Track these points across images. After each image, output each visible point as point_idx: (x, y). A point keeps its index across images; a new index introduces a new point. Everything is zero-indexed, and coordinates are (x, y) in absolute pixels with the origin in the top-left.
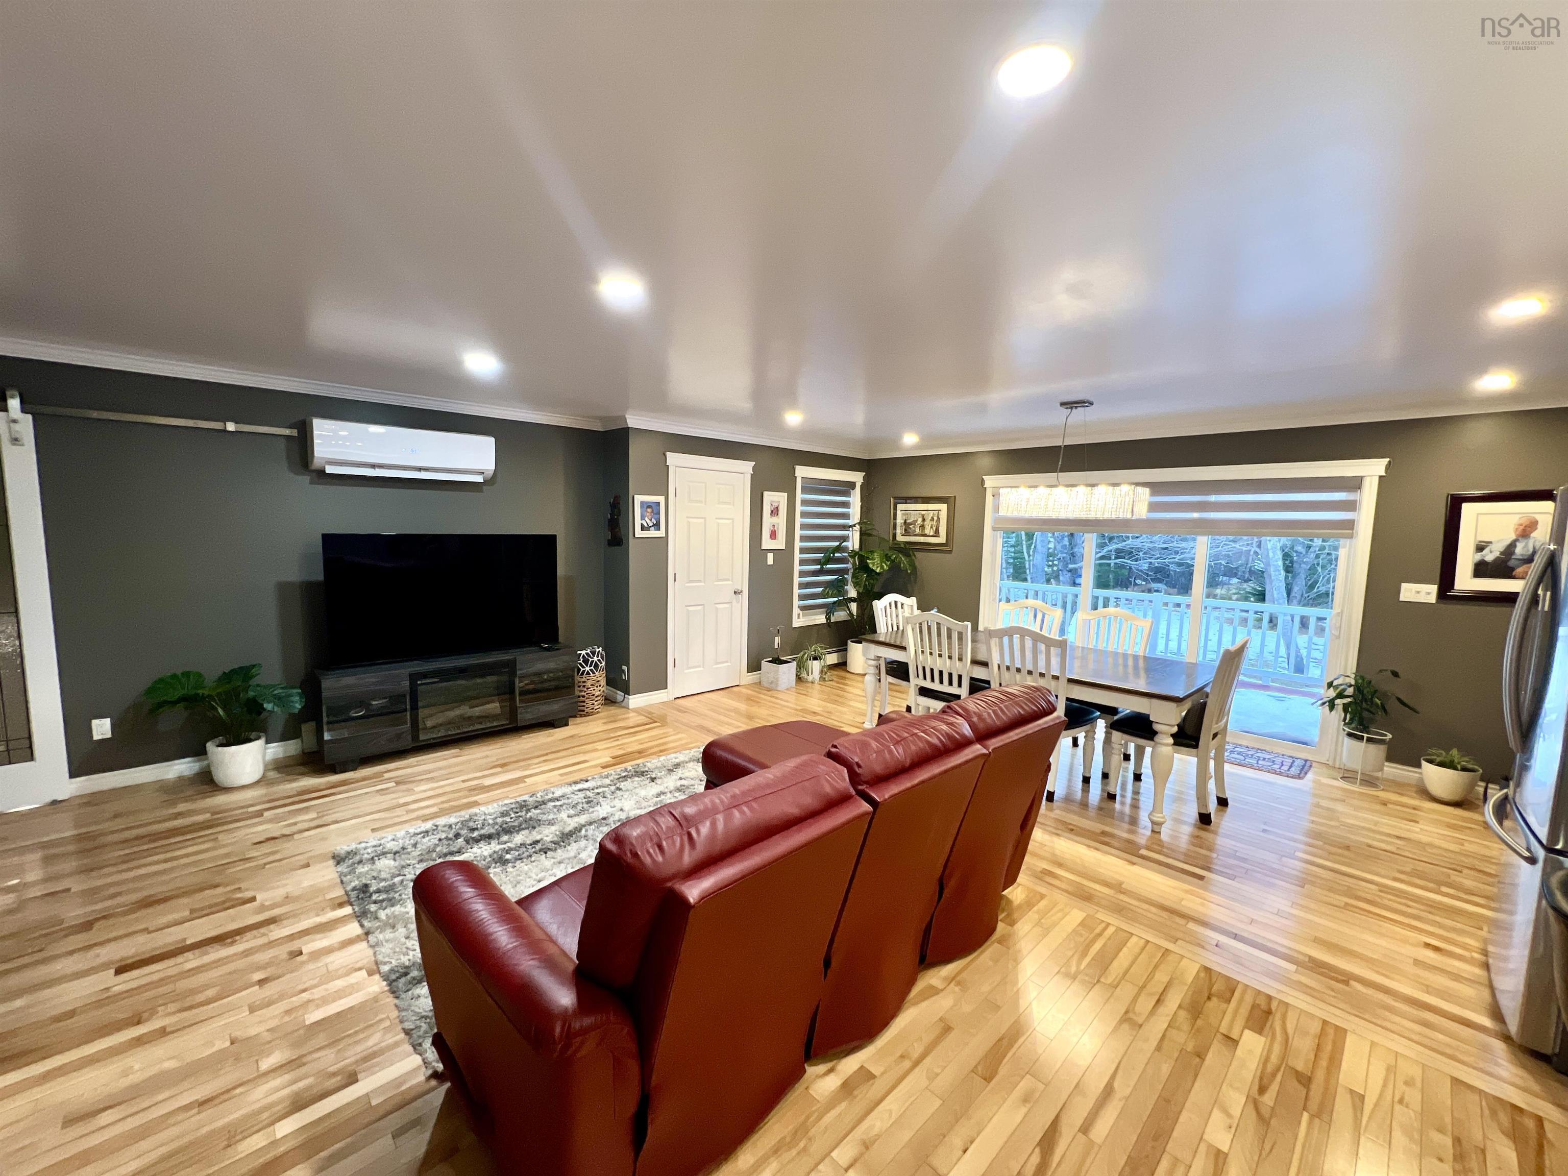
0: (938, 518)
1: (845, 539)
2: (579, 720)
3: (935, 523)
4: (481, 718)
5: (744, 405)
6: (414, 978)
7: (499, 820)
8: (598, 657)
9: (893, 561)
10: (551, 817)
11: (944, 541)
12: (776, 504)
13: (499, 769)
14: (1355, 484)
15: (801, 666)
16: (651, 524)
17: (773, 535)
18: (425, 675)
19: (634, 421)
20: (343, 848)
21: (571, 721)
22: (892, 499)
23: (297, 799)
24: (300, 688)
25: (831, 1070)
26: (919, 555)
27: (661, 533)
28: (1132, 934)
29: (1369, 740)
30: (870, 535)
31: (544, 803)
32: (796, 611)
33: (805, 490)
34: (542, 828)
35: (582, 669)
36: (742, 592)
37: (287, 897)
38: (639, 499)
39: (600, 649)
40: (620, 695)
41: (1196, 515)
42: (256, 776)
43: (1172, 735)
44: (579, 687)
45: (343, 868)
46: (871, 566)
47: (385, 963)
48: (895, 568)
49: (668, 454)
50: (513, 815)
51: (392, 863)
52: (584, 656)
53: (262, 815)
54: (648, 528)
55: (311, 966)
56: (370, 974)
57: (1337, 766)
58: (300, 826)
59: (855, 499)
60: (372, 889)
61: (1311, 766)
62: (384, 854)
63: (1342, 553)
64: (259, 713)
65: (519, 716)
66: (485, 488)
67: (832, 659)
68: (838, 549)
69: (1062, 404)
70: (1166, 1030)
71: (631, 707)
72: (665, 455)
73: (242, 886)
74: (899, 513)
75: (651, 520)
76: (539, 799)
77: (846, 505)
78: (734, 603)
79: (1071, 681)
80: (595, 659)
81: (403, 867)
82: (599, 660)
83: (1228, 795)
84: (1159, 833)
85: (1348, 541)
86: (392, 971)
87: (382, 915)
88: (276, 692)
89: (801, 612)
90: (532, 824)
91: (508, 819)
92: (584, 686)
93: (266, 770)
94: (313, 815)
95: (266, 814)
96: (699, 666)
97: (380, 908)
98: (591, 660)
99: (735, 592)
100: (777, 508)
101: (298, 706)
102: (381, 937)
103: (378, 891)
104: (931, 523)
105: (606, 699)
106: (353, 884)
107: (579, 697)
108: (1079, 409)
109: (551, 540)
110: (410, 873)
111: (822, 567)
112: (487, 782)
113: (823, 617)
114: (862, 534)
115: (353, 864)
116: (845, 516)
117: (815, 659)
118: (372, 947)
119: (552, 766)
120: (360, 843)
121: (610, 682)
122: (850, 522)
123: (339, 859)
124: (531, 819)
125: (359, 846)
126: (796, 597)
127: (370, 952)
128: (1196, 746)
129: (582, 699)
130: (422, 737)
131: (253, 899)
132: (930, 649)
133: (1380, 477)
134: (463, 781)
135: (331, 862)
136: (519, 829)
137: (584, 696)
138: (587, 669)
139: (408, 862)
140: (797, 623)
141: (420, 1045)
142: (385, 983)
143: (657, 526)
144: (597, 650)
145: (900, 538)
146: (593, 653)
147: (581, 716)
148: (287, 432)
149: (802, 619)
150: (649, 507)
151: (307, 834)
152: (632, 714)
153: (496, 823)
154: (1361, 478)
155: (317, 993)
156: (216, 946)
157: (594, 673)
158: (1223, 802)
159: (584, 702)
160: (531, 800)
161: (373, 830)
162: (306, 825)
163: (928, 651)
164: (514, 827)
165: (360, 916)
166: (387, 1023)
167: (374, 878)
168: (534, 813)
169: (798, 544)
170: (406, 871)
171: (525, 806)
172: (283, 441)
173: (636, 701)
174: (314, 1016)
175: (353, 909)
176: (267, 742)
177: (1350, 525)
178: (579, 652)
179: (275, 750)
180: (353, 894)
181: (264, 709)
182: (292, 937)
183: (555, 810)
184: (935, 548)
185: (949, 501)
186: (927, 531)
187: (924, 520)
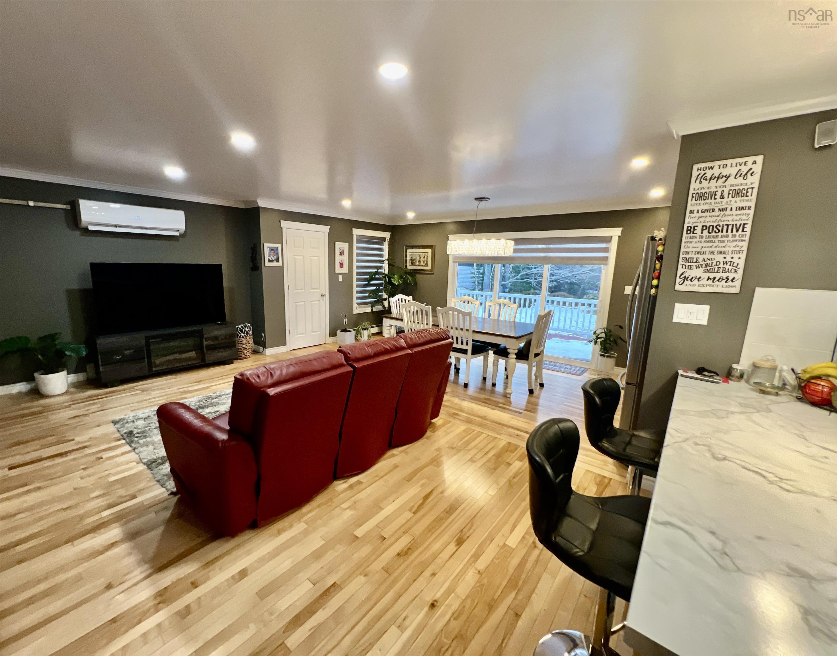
0: (427, 257)
1: (381, 268)
2: (239, 361)
3: (425, 259)
4: (186, 360)
5: (323, 196)
6: (159, 463)
7: (198, 404)
8: (248, 328)
9: (404, 279)
10: (224, 401)
11: (430, 269)
12: (342, 249)
13: (197, 383)
14: (608, 239)
15: (357, 333)
16: (274, 259)
17: (341, 265)
18: (154, 337)
19: (262, 203)
20: (117, 418)
21: (235, 362)
22: (405, 247)
23: (88, 399)
24: (84, 344)
25: (345, 482)
26: (417, 276)
27: (280, 264)
28: (483, 433)
29: (608, 357)
30: (393, 266)
31: (220, 396)
32: (355, 305)
33: (358, 241)
34: (219, 406)
35: (240, 335)
36: (325, 295)
37: (91, 438)
38: (266, 245)
39: (249, 325)
40: (261, 349)
41: (542, 255)
42: (64, 390)
43: (516, 354)
44: (239, 344)
45: (118, 426)
46: (393, 281)
47: (144, 459)
48: (405, 281)
49: (282, 221)
50: (204, 401)
51: (143, 422)
52: (240, 328)
53: (70, 407)
54: (272, 261)
55: (108, 462)
56: (138, 463)
57: (598, 370)
58: (92, 411)
59: (385, 247)
60: (134, 433)
61: (587, 371)
62: (139, 419)
63: (603, 272)
64: (63, 358)
65: (206, 358)
66: (181, 239)
67: (375, 330)
68: (377, 273)
69: (476, 199)
70: (485, 462)
71: (267, 354)
72: (280, 222)
73: (66, 435)
74: (408, 254)
75: (274, 257)
76: (218, 394)
77: (381, 250)
78: (321, 301)
79: (474, 332)
80: (246, 329)
81: (149, 423)
82: (248, 330)
83: (544, 382)
84: (510, 398)
85: (605, 267)
86: (149, 461)
87: (141, 442)
88: (71, 346)
89: (358, 306)
90: (214, 405)
91: (202, 403)
92: (241, 344)
93: (68, 387)
94: (99, 406)
95: (72, 406)
96: (303, 334)
97: (140, 439)
98: (244, 330)
99: (322, 295)
100: (343, 251)
101: (84, 353)
102: (142, 449)
103: (138, 433)
104: (424, 259)
105: (253, 351)
106: (125, 431)
107: (239, 349)
108: (483, 201)
109: (219, 266)
110: (153, 426)
111: (369, 283)
112: (190, 389)
113: (370, 308)
114: (389, 265)
115: (123, 424)
116: (381, 256)
117: (365, 329)
118: (137, 454)
119: (224, 382)
120: (126, 415)
121: (255, 343)
122: (383, 259)
123: (115, 422)
124: (214, 402)
125: (125, 417)
126: (355, 298)
127: (137, 456)
128: (527, 360)
129: (240, 350)
130: (154, 369)
131: (73, 440)
132: (414, 320)
133: (619, 236)
134: (178, 389)
135: (112, 424)
136: (207, 407)
137: (241, 349)
138: (242, 335)
139: (152, 421)
140: (356, 312)
141: (164, 484)
142: (145, 466)
143: (277, 261)
144: (247, 325)
145: (409, 267)
146: (245, 327)
147: (240, 359)
148: (64, 207)
149: (358, 309)
150: (272, 250)
151: (96, 413)
152: (268, 358)
153: (196, 405)
154: (611, 237)
155: (113, 471)
156: (59, 458)
157: (246, 337)
158: (542, 385)
159: (242, 352)
160: (214, 395)
161: (132, 411)
162: (94, 410)
163: (413, 321)
164: (205, 406)
165: (130, 444)
166: (148, 479)
167: (135, 428)
168: (215, 400)
169: (355, 271)
170: (151, 425)
171: (210, 397)
172: (62, 211)
173: (269, 351)
174: (112, 479)
175: (126, 441)
176: (68, 374)
177: (606, 259)
178: (237, 326)
179: (72, 378)
180: (125, 436)
181: (66, 355)
182: (96, 453)
183: (226, 399)
184: (425, 272)
185: (432, 248)
186: (422, 263)
187: (420, 257)
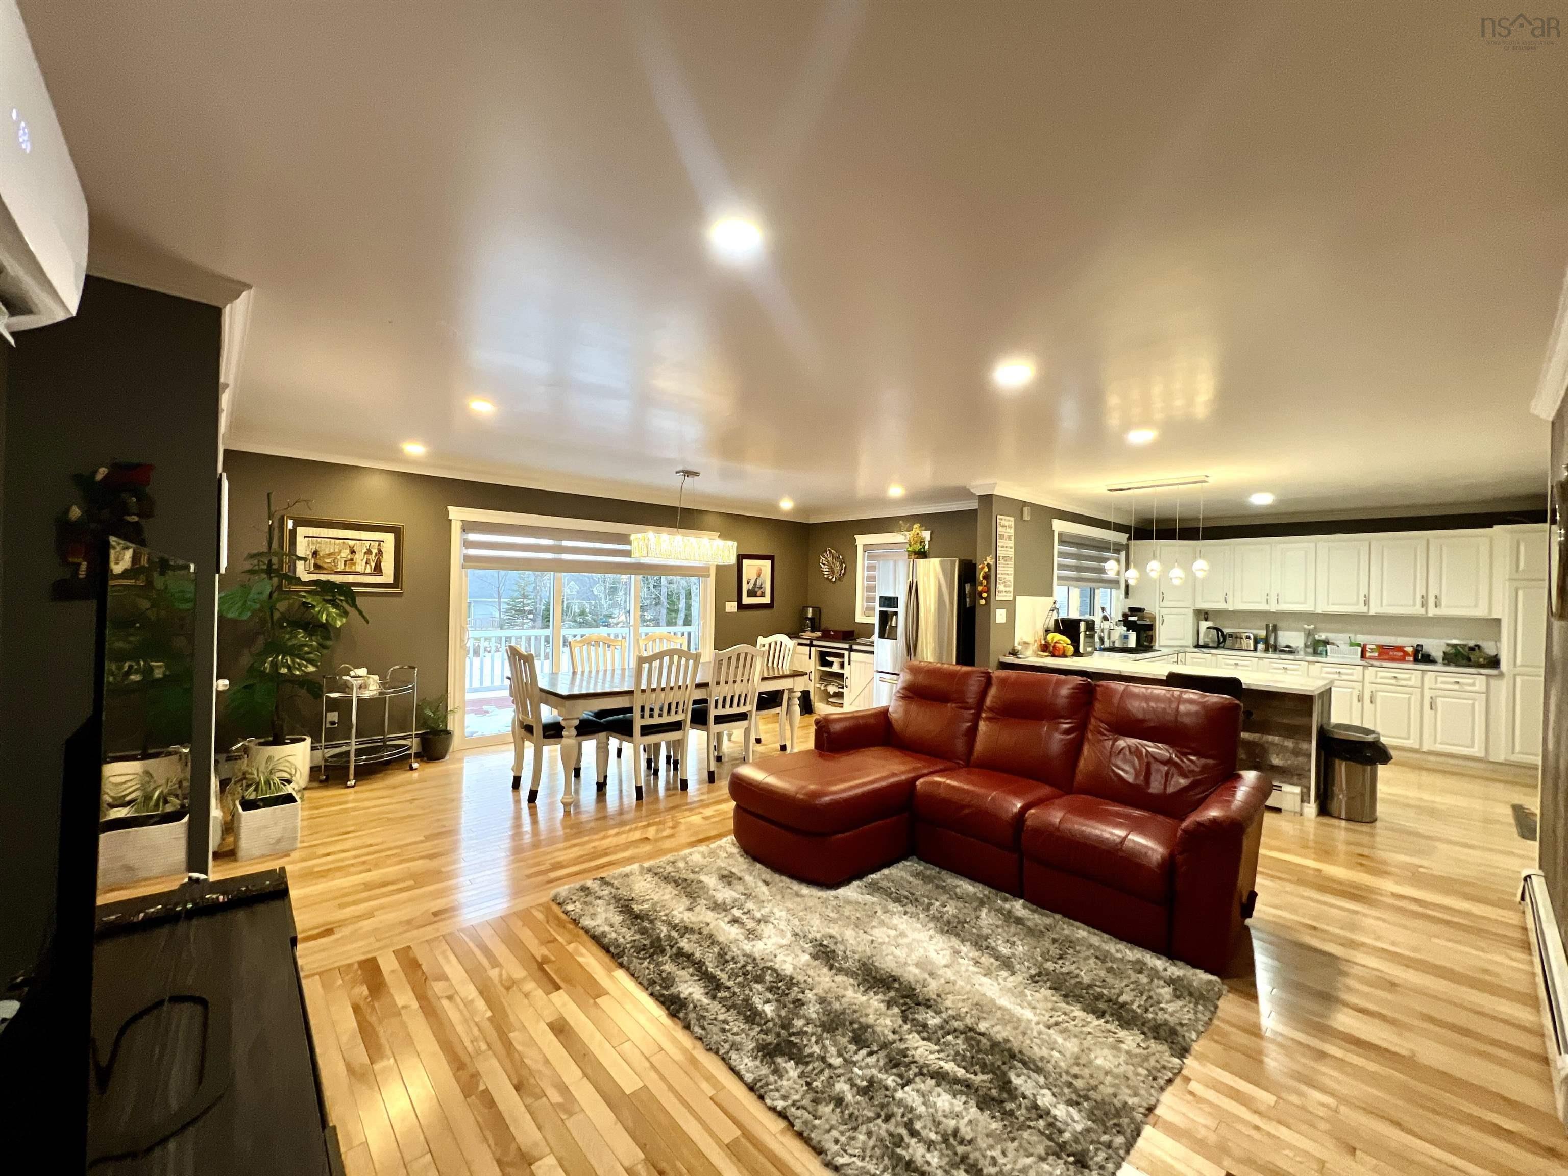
11: (394, 580)
74: (302, 540)
108: (690, 478)
184: (379, 592)
185: (397, 532)
186: (359, 568)
187: (353, 552)
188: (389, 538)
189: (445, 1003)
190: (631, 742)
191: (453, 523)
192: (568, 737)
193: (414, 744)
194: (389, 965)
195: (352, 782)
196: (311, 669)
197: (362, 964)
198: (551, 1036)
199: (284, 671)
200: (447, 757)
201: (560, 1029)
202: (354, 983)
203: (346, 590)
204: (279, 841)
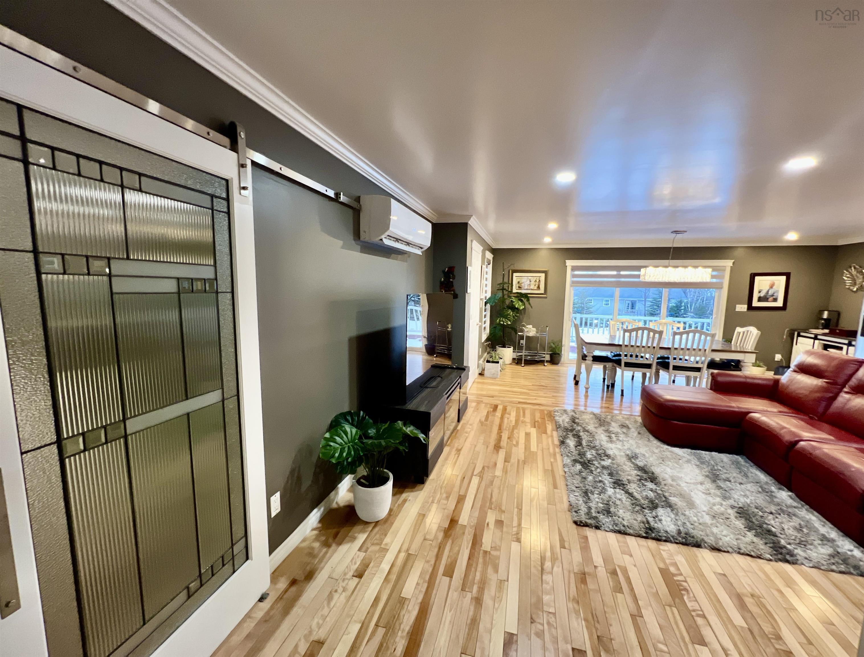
0: (539, 280)
9: (524, 303)
11: (543, 292)
12: (483, 273)
14: (723, 269)
16: (470, 285)
17: (482, 290)
22: (510, 271)
27: (471, 290)
36: (478, 324)
49: (473, 241)
54: (469, 287)
63: (717, 295)
69: (673, 232)
74: (515, 278)
75: (470, 282)
78: (477, 330)
85: (721, 290)
104: (535, 283)
133: (731, 266)
145: (515, 291)
150: (470, 274)
154: (725, 267)
169: (484, 295)
177: (721, 284)
184: (538, 296)
185: (546, 272)
186: (532, 287)
187: (530, 281)
188: (543, 275)
189: (506, 419)
190: (620, 369)
191: (568, 267)
192: (588, 360)
193: (548, 358)
194: (500, 407)
195: (523, 365)
196: (509, 323)
197: (495, 405)
198: (524, 434)
199: (502, 323)
200: (559, 364)
201: (528, 435)
202: (491, 408)
203: (526, 296)
204: (494, 374)
